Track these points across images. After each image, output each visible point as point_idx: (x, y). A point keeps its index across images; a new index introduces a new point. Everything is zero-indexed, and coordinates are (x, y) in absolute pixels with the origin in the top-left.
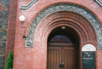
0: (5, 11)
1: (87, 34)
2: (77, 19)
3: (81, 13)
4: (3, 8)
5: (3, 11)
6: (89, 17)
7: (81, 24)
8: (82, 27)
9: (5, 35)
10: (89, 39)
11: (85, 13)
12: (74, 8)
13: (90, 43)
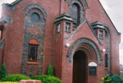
0: (42, 34)
1: (92, 56)
2: (89, 48)
3: (92, 45)
4: (41, 32)
5: (41, 34)
6: (95, 47)
7: (90, 50)
8: (90, 52)
9: (42, 51)
10: (93, 59)
11: (94, 45)
12: (90, 41)
13: (94, 62)
